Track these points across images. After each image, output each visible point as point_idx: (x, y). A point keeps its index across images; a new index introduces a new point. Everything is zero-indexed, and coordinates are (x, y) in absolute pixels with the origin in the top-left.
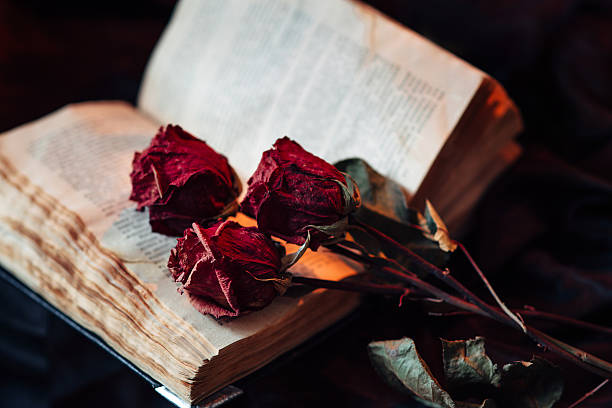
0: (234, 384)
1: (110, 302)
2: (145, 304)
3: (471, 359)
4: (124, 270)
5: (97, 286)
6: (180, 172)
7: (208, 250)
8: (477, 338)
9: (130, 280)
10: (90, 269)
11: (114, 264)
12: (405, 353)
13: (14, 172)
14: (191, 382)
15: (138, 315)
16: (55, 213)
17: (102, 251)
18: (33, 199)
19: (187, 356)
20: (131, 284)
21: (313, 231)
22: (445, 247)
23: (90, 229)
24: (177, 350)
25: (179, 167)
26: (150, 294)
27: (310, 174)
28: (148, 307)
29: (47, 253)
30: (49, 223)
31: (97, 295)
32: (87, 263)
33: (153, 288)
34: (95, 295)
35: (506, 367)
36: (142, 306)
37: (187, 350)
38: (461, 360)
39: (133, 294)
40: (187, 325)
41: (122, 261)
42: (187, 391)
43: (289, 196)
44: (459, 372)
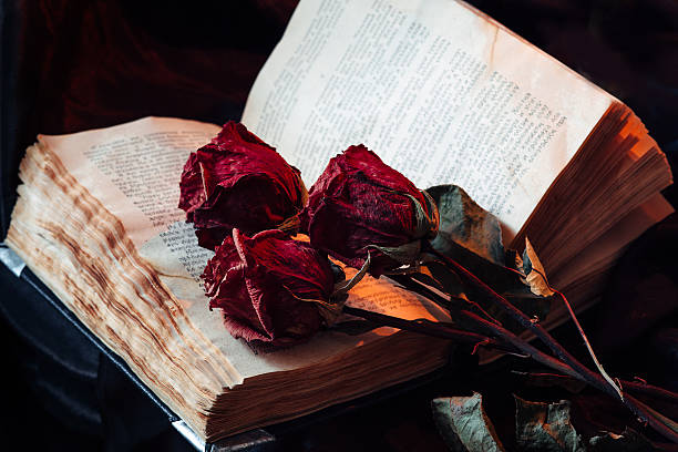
0: (266, 428)
1: (137, 318)
2: (173, 321)
3: (551, 427)
4: (158, 283)
5: (126, 300)
6: (232, 174)
7: (242, 257)
8: (562, 401)
9: (162, 294)
10: (122, 280)
11: (147, 275)
12: (470, 411)
13: (63, 171)
14: (207, 413)
15: (163, 334)
16: (96, 217)
17: (138, 261)
18: (76, 201)
19: (207, 383)
20: (161, 298)
21: (375, 252)
22: (536, 291)
23: (130, 236)
24: (197, 375)
25: (232, 168)
26: (181, 311)
27: (378, 185)
28: (176, 325)
29: (83, 263)
30: (89, 228)
31: (125, 311)
32: (120, 274)
33: (186, 305)
34: (124, 310)
35: (594, 439)
36: (169, 324)
37: (207, 375)
38: (539, 426)
39: (161, 310)
40: (214, 349)
41: (157, 272)
42: (202, 424)
43: (349, 207)
44: (534, 441)
